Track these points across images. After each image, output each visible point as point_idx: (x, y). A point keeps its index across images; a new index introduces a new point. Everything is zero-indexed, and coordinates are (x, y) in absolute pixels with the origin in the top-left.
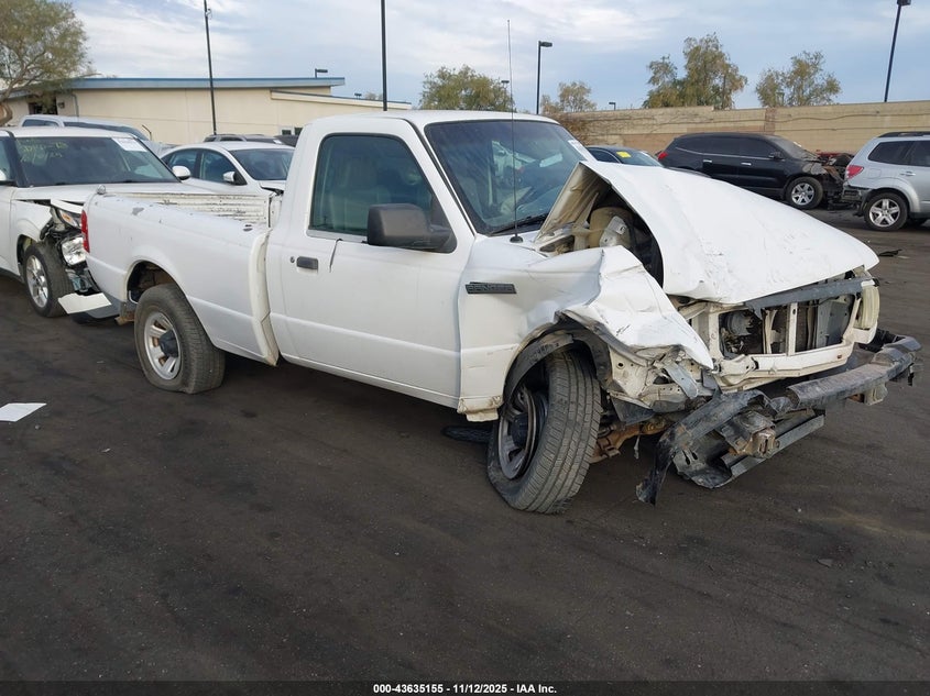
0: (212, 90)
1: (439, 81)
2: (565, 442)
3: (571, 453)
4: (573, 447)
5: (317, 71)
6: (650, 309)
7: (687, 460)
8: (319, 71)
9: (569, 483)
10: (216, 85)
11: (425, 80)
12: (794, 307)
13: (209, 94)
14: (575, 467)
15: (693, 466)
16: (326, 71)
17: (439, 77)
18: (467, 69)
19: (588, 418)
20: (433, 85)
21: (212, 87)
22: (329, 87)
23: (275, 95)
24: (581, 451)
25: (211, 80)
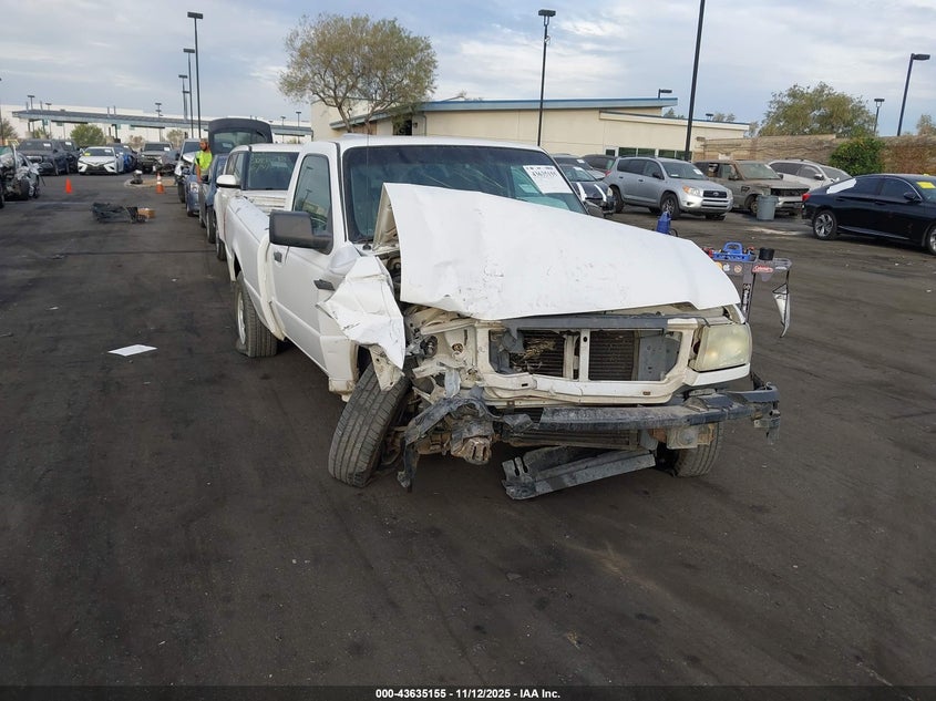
0: (541, 110)
1: (788, 101)
2: (351, 423)
3: (355, 433)
4: (357, 428)
5: (660, 91)
6: (380, 313)
7: (517, 471)
8: (663, 91)
9: (354, 459)
10: (545, 106)
11: (772, 99)
12: (586, 334)
13: (538, 113)
14: (359, 445)
15: (523, 478)
16: (670, 92)
17: (789, 95)
18: (825, 86)
19: (376, 406)
20: (781, 104)
21: (541, 108)
22: (661, 107)
23: (604, 115)
24: (364, 433)
25: (542, 101)
